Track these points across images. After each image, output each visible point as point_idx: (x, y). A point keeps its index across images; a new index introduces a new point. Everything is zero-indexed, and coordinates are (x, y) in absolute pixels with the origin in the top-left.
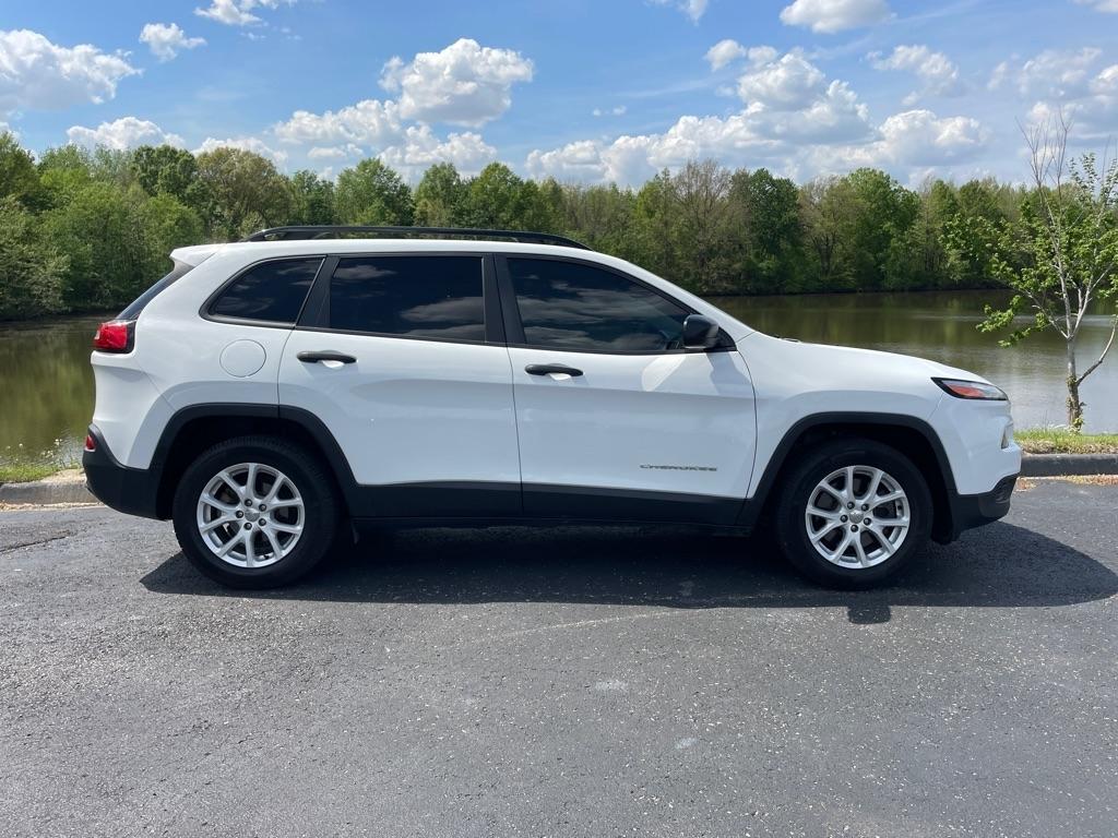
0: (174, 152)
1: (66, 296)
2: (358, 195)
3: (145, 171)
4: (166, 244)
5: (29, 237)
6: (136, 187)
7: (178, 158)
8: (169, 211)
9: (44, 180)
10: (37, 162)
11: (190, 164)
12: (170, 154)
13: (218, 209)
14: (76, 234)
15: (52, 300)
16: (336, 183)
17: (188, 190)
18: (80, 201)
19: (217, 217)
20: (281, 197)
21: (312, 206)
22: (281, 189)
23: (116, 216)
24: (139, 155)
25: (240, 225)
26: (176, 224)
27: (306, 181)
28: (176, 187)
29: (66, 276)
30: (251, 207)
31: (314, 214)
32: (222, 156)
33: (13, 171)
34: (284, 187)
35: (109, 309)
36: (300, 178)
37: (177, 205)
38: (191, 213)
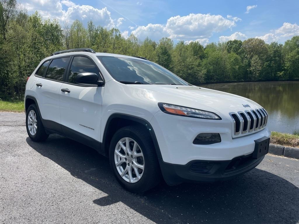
0: (237, 41)
1: (205, 79)
2: (290, 47)
3: (229, 47)
4: (230, 65)
5: (199, 65)
6: (226, 51)
7: (238, 43)
8: (233, 57)
9: (205, 52)
10: (204, 48)
11: (241, 44)
12: (236, 42)
13: (246, 55)
14: (210, 64)
15: (202, 80)
16: (284, 44)
17: (239, 51)
18: (212, 56)
19: (246, 57)
20: (265, 50)
21: (275, 52)
22: (266, 48)
23: (220, 59)
24: (228, 43)
25: (252, 59)
26: (234, 60)
27: (274, 45)
28: (236, 50)
29: (205, 74)
30: (256, 54)
31: (275, 55)
32: (250, 40)
33: (198, 50)
34: (267, 47)
35: (215, 82)
36: (272, 44)
37: (235, 55)
38: (239, 57)
